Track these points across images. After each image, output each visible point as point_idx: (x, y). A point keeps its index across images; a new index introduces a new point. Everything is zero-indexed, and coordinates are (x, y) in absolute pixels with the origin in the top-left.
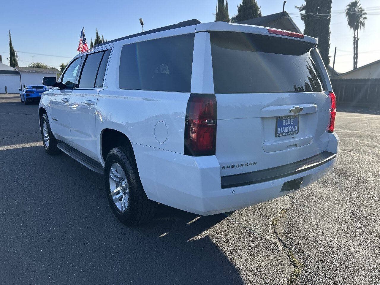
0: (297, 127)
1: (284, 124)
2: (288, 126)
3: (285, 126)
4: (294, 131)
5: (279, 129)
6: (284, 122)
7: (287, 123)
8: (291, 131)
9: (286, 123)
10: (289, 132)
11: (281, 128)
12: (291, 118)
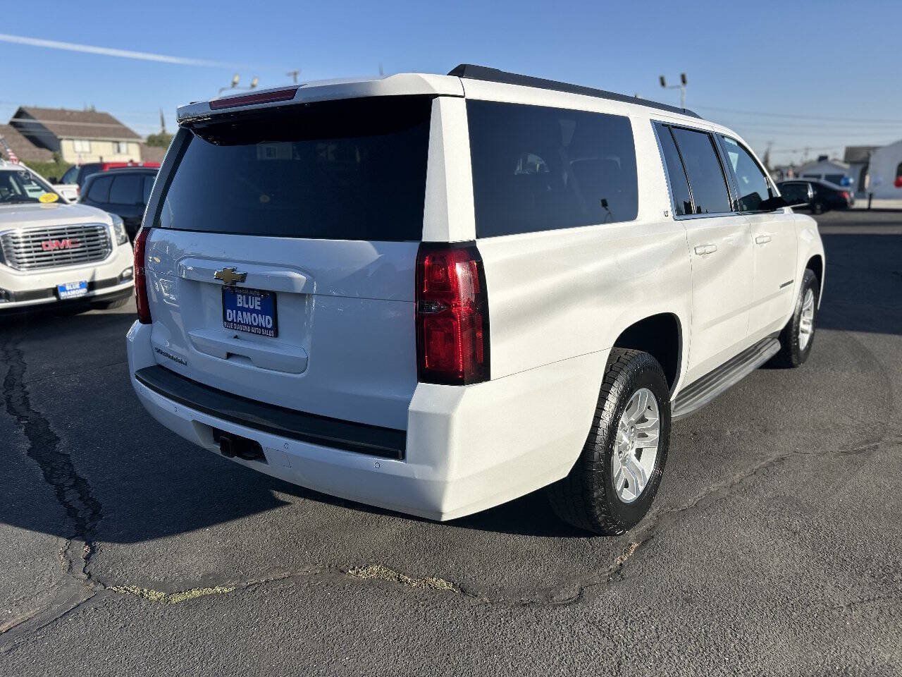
0: (271, 321)
1: (241, 305)
2: (248, 310)
3: (243, 309)
4: (266, 328)
5: (229, 311)
6: (240, 300)
7: (247, 303)
8: (258, 326)
9: (245, 303)
10: (252, 326)
11: (234, 311)
12: (257, 296)
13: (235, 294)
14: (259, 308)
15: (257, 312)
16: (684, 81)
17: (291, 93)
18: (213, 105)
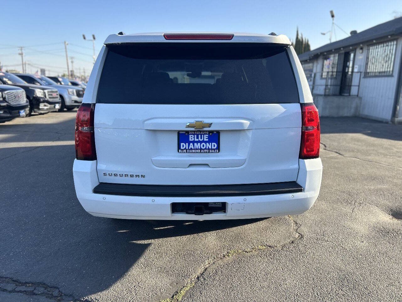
0: (216, 145)
1: (192, 140)
2: (198, 142)
3: (194, 142)
4: (212, 149)
5: (184, 144)
6: (192, 138)
7: (198, 139)
8: (205, 149)
9: (195, 138)
10: (201, 149)
11: (187, 143)
12: (205, 134)
13: (189, 135)
14: (207, 140)
15: (206, 142)
16: (94, 38)
17: (230, 37)
18: (167, 37)
